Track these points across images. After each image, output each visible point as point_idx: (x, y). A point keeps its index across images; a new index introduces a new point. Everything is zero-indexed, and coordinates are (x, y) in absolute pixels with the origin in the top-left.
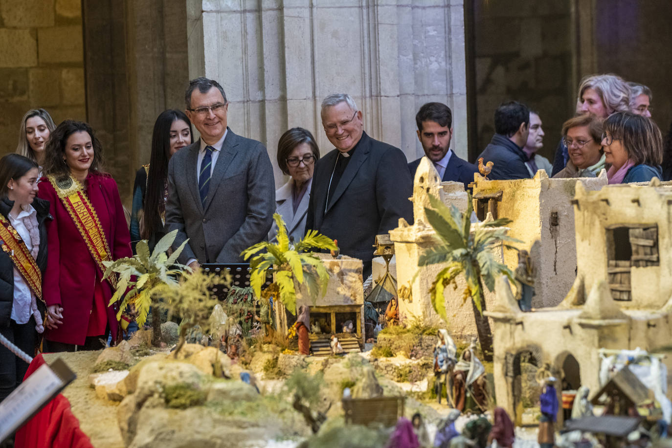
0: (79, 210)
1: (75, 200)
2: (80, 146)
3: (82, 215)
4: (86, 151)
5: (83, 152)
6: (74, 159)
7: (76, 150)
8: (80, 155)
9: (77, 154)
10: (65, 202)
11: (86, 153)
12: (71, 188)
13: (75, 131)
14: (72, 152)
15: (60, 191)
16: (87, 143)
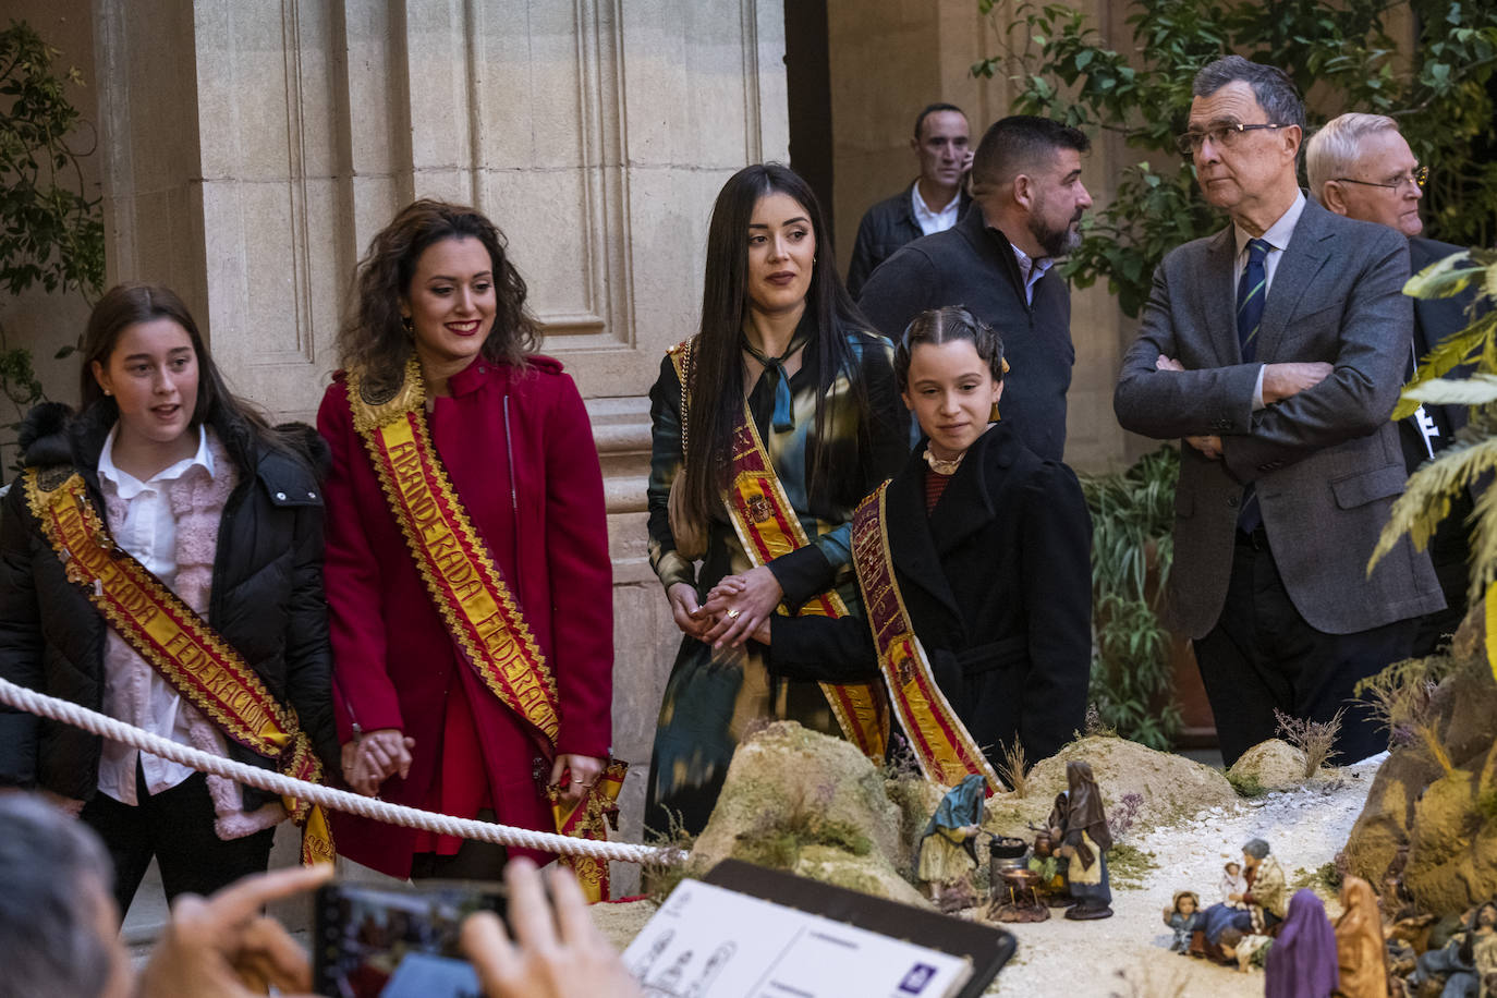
0: (403, 470)
1: (398, 436)
2: (456, 282)
3: (408, 484)
4: (470, 299)
5: (461, 303)
6: (432, 319)
7: (441, 292)
8: (453, 311)
9: (443, 305)
10: (370, 445)
11: (470, 306)
12: (395, 404)
13: (443, 234)
14: (427, 296)
15: (361, 413)
16: (477, 276)
